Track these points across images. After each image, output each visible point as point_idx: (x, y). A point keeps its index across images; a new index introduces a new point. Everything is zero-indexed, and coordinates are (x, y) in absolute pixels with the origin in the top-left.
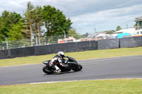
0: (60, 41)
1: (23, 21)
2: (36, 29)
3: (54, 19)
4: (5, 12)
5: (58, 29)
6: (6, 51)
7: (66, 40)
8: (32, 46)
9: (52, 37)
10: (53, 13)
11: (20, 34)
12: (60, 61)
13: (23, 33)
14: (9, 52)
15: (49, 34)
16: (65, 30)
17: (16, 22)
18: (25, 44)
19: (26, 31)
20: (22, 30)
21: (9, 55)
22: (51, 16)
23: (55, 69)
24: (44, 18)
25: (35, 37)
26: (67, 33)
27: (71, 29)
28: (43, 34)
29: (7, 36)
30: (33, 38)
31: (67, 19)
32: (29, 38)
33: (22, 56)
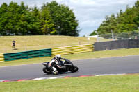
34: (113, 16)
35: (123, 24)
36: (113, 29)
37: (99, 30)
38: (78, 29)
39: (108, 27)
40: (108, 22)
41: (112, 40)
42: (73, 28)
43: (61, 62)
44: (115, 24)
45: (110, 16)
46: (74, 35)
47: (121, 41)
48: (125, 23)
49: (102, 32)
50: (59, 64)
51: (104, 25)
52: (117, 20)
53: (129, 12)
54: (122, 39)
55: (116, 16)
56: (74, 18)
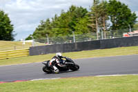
0: (125, 35)
1: (89, 15)
2: (102, 23)
3: (120, 13)
4: (72, 7)
5: (123, 23)
6: (73, 45)
7: (131, 34)
8: (98, 39)
9: (117, 31)
10: (118, 7)
11: (86, 28)
12: (58, 62)
13: (89, 27)
14: (76, 45)
15: (114, 28)
16: (130, 24)
17: (82, 17)
18: (91, 37)
19: (92, 25)
20: (89, 25)
21: (76, 48)
22: (116, 10)
23: (53, 69)
24: (110, 12)
25: (100, 31)
26: (132, 27)
27: (136, 23)
28: (108, 28)
29: (74, 30)
30: (98, 32)
31: (132, 13)
32: (95, 32)
33: (88, 50)
34: (48, 20)
35: (58, 29)
36: (48, 33)
37: (34, 34)
38: (13, 33)
39: (43, 31)
40: (43, 26)
41: (48, 44)
42: (8, 32)
43: (62, 60)
44: (50, 28)
45: (45, 21)
46: (9, 40)
47: (56, 45)
48: (60, 27)
49: (38, 37)
50: (60, 63)
51: (40, 30)
52: (52, 25)
53: (64, 17)
54: (58, 43)
55: (51, 20)
56: (9, 22)
